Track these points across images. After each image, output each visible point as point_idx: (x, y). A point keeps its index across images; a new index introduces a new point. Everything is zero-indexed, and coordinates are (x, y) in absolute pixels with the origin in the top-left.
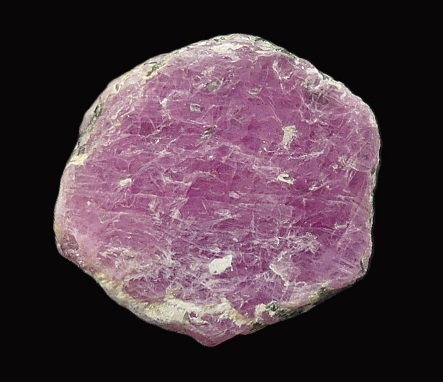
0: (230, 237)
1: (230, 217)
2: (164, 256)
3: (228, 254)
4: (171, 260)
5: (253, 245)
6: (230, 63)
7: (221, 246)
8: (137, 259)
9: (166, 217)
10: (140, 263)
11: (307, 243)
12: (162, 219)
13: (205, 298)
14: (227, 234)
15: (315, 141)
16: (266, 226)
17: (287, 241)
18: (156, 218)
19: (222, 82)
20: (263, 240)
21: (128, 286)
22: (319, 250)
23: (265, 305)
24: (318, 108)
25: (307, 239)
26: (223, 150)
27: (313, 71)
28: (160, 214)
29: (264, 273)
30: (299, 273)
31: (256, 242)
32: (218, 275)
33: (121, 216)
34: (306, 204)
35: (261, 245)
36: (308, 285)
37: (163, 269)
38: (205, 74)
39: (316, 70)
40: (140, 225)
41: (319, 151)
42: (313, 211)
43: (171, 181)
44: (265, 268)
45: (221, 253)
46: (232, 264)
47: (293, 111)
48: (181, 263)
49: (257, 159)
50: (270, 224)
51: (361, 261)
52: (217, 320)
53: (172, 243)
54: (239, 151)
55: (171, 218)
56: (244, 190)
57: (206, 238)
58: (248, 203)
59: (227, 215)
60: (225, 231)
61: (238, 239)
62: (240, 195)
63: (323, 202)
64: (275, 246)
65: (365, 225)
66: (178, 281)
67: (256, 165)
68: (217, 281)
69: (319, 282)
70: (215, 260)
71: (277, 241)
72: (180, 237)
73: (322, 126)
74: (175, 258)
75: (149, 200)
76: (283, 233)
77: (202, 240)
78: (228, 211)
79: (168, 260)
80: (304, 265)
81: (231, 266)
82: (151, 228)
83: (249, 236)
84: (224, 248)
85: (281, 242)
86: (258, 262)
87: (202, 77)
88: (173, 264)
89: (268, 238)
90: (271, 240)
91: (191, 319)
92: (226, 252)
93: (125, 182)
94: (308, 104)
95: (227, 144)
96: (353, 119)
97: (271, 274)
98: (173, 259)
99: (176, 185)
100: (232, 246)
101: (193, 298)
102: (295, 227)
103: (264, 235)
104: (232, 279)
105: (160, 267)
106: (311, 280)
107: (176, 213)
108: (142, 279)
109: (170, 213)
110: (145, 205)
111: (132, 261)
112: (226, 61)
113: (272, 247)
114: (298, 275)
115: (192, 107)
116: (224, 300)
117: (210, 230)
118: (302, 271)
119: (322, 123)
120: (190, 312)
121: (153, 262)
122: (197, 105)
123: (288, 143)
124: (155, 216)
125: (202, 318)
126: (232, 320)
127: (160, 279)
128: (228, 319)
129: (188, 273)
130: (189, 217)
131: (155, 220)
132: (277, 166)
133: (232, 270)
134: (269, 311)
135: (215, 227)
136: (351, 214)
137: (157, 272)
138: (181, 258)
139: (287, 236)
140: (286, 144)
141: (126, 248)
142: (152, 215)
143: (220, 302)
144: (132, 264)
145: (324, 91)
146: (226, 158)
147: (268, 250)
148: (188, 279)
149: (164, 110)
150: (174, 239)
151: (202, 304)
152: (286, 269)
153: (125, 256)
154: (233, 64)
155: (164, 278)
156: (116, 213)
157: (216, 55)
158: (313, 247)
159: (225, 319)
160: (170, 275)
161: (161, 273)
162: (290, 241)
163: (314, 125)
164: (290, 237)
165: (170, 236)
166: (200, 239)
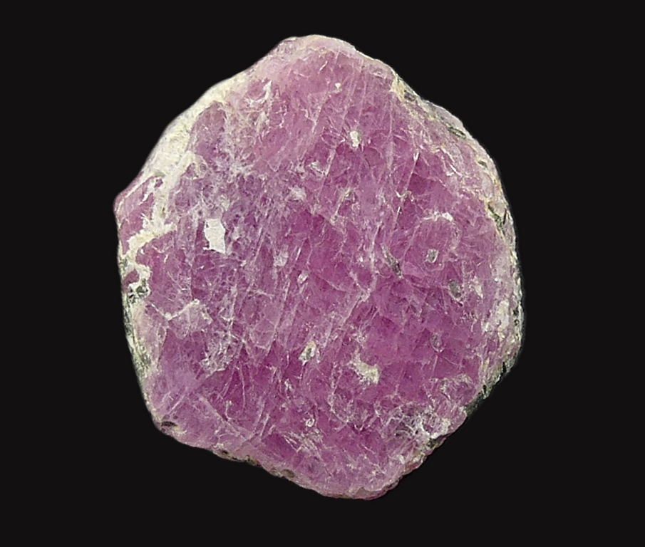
0: (249, 258)
1: (276, 264)
2: (246, 164)
3: (226, 250)
4: (238, 172)
5: (231, 285)
6: (481, 319)
7: (239, 242)
8: (250, 128)
9: (295, 180)
10: (245, 131)
11: (215, 357)
12: (295, 174)
13: (177, 204)
14: (255, 254)
15: (349, 405)
16: (251, 309)
17: (225, 331)
18: (298, 167)
19: (458, 300)
20: (235, 300)
21: (219, 109)
22: (203, 372)
23: (147, 279)
24: (393, 421)
25: (220, 358)
26: (366, 278)
27: (445, 428)
28: (302, 174)
29: (190, 289)
30: (178, 335)
31: (234, 290)
32: (203, 228)
33: (311, 122)
34: (268, 370)
35: (229, 294)
36: (160, 344)
37: (228, 160)
38: (473, 280)
39: (445, 431)
40: (293, 143)
41: (335, 406)
42: (256, 377)
43: (342, 199)
44: (197, 293)
45: (230, 240)
46: (213, 250)
47: (397, 386)
48: (231, 185)
49: (344, 320)
50: (253, 315)
51: (173, 425)
52: (144, 213)
53: (260, 180)
54: (361, 299)
55: (293, 186)
56: (306, 291)
57: (256, 226)
58: (288, 293)
59: (280, 261)
60: (258, 253)
61: (244, 268)
62: (301, 285)
63: (265, 393)
64: (223, 314)
65: (221, 442)
66: (208, 175)
67: (336, 317)
68: (196, 225)
69: (160, 359)
70: (224, 230)
71: (228, 318)
72: (266, 191)
73: (368, 420)
74: (239, 178)
75: (323, 163)
76: (237, 328)
77: (255, 219)
78: (283, 264)
79: (236, 169)
80: (187, 345)
81: (210, 248)
82: (285, 156)
83: (244, 282)
84: (236, 245)
85: (225, 323)
86: (207, 286)
87: (471, 276)
88: (232, 173)
89: (234, 308)
90: (232, 310)
91: (155, 180)
92: (231, 246)
93: (355, 138)
94: (402, 408)
95: (373, 284)
96: (367, 464)
97: (188, 299)
98: (238, 176)
99: (335, 203)
100: (237, 258)
101: (181, 188)
102: (241, 347)
103: (241, 303)
104: (193, 246)
105: (232, 156)
106: (166, 349)
107: (299, 194)
108: (222, 129)
109: (301, 187)
110: (319, 157)
111: (250, 122)
112: (484, 313)
113: (222, 309)
114: (176, 334)
115: (434, 253)
116: (168, 228)
117: (264, 234)
118: (180, 341)
119: (372, 420)
120: (163, 180)
121: (241, 149)
122: (435, 260)
123: (355, 367)
124: (300, 165)
125: (152, 194)
126: (139, 233)
127: (217, 152)
128: (142, 228)
129: (215, 190)
130: (288, 209)
131: (295, 165)
132: (328, 344)
133: (205, 249)
134: (139, 284)
135: (267, 241)
136: (240, 428)
137: (226, 150)
138: (237, 186)
139: (231, 333)
140: (355, 364)
141: (268, 117)
142: (303, 162)
143: (167, 222)
144: (245, 121)
145: (414, 434)
146: (355, 279)
147: (219, 303)
148: (208, 188)
149: (438, 214)
150: (264, 183)
151: (170, 198)
152: (189, 320)
153: (258, 114)
154: (479, 321)
155: (217, 157)
156: (317, 116)
157: (496, 302)
158: (208, 364)
159: (142, 223)
160: (219, 166)
161: (224, 155)
162: (224, 336)
163: (371, 409)
164: (229, 338)
165: (269, 178)
166: (257, 218)
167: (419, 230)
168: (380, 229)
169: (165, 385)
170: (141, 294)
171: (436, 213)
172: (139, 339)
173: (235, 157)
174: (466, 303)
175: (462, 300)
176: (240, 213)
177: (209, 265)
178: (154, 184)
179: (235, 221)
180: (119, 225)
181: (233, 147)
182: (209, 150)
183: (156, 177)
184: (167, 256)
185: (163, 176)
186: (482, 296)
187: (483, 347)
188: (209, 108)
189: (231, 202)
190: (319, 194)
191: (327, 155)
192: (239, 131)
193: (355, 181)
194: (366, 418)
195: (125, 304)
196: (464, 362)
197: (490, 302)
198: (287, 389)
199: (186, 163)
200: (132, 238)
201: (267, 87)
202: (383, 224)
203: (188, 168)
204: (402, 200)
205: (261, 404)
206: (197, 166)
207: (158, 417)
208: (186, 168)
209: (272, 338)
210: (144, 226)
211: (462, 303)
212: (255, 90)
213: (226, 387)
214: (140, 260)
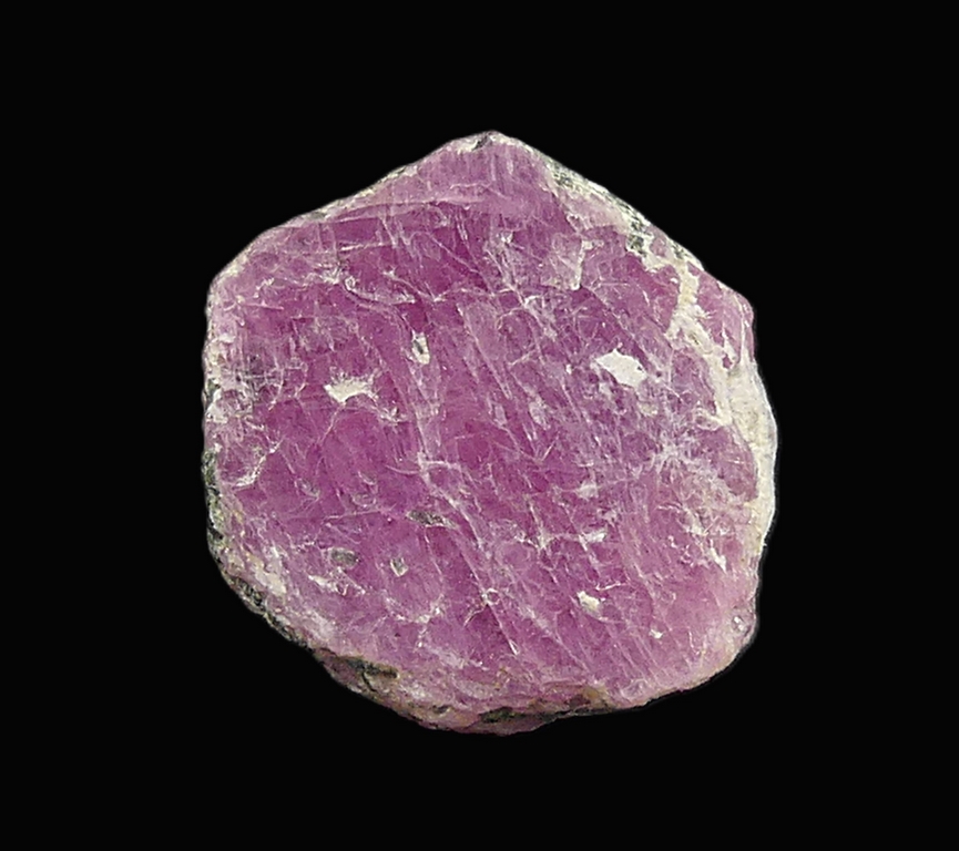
0: (570, 380)
1: (539, 400)
2: (665, 466)
3: (599, 365)
4: (665, 450)
5: (560, 336)
6: (290, 555)
7: (593, 386)
8: (698, 505)
9: (603, 500)
10: (699, 497)
11: (503, 252)
12: (610, 506)
13: (690, 359)
14: (567, 388)
15: (330, 337)
16: (518, 332)
17: (519, 287)
18: (615, 516)
19: (330, 549)
20: (541, 325)
21: (745, 493)
22: (501, 225)
23: (643, 260)
24: (272, 366)
25: (497, 256)
26: (440, 477)
27: (215, 414)
28: (603, 513)
29: (593, 290)
30: (558, 236)
31: (552, 335)
32: (641, 362)
33: (646, 573)
34: (441, 292)
35: (552, 325)
36: (568, 210)
37: (686, 453)
38: (335, 584)
39: (212, 409)
40: (641, 532)
41: (343, 324)
42: (444, 271)
43: (541, 530)
44: (582, 295)
45: (605, 379)
46: (611, 351)
47: (303, 404)
48: (659, 431)
49: (419, 415)
50: (510, 329)
51: (477, 147)
52: (710, 320)
53: (637, 465)
54: (424, 451)
55: (600, 493)
56: (482, 406)
57: (595, 417)
58: (498, 386)
59: (537, 407)
60: (566, 393)
61: (564, 365)
62: (493, 406)
63: (422, 267)
64: (539, 301)
65: (415, 176)
66: (689, 418)
67: (429, 410)
68: (651, 357)
69: (553, 195)
70: (619, 381)
71: (530, 302)
72: (621, 461)
73: (297, 342)
74: (658, 446)
75: (594, 547)
76: (510, 300)
77: (603, 422)
78: (532, 408)
79: (669, 452)
80: (541, 235)
81: (615, 351)
82: (636, 512)
83: (549, 350)
84: (593, 379)
85: (528, 294)
86: (582, 312)
87: (341, 586)
88: (669, 444)
89: (533, 317)
90: (534, 313)
91: (733, 361)
92: (598, 373)
93: (590, 602)
94: (276, 388)
95: (426, 477)
96: (255, 300)
97: (586, 279)
98: (662, 448)
99: (543, 517)
100: (581, 368)
101: (702, 381)
102: (489, 287)
103: (533, 329)
104: (633, 336)
105: (687, 462)
106: (556, 211)
107: (587, 490)
108: (721, 477)
109: (592, 499)
110: (604, 546)
111: (704, 511)
112: (291, 562)
113: (544, 305)
114: (562, 236)
115: (399, 570)
116: (674, 328)
117: (579, 418)
118: (551, 232)
119: (293, 346)
120: (726, 370)
121: (686, 476)
122: (392, 564)
123: (361, 380)
124: (613, 519)
125: (723, 346)
126: (696, 296)
127: (704, 450)
128: (698, 303)
129: (668, 411)
130: (582, 465)
131: (619, 515)
132: (411, 376)
133: (620, 345)
134: (646, 248)
135: (569, 414)
136: (412, 208)
137: (697, 461)
138: (651, 436)
139: (511, 291)
140: (364, 383)
141: (691, 534)
142: (613, 525)
143: (681, 333)
144: (710, 508)
145: (240, 374)
146: (449, 466)
147: (553, 307)
148: (677, 405)
149: (435, 612)
150: (630, 467)
151: (702, 360)
152: (564, 261)
153: (704, 526)
154: (288, 550)
155: (699, 444)
156: (647, 584)
157: (291, 585)
158: (503, 239)
159: (703, 308)
160: (688, 439)
161: (695, 455)
162: (517, 281)
163: (304, 356)
164: (509, 285)
165: (629, 476)
166: (601, 425)
167: (437, 578)
168: (475, 539)
169: (523, 175)
170: (635, 239)
171: (438, 611)
172: (592, 195)
173: (682, 462)
174: (320, 554)
175: (326, 553)
176: (622, 413)
177: (600, 333)
178: (730, 357)
179: (618, 402)
180: (722, 286)
181: (694, 471)
182: (713, 443)
183: (735, 366)
184: (647, 300)
185: (729, 374)
186: (311, 578)
187: (259, 530)
188: (755, 484)
189: (642, 416)
190: (568, 512)
191: (599, 557)
192: (704, 492)
193: (545, 559)
194: (303, 344)
195: (639, 215)
196: (262, 496)
197: (297, 579)
198: (405, 291)
199: (722, 408)
200: (697, 284)
201: (721, 561)
202: (477, 546)
203: (715, 407)
204: (483, 589)
205: (414, 252)
206: (708, 415)
207: (499, 139)
208: (716, 403)
209: (468, 325)
210: (698, 307)
211: (323, 551)
212: (730, 547)
213: (464, 235)
214: (670, 270)
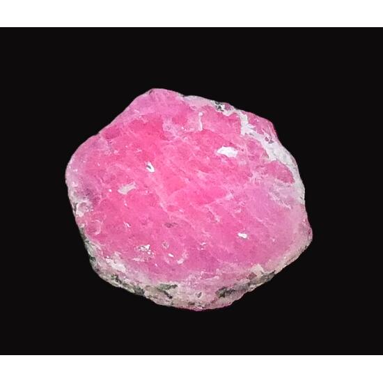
0: (210, 162)
1: (200, 172)
2: (256, 180)
3: (218, 153)
4: (254, 175)
5: (201, 148)
6: (122, 254)
7: (219, 161)
8: (273, 190)
9: (236, 199)
10: (273, 187)
11: (170, 126)
12: (239, 200)
13: (252, 142)
15: (114, 173)
17: (180, 136)
18: (242, 203)
20: (192, 146)
21: (289, 181)
22: (166, 118)
23: (223, 113)
24: (96, 190)
25: (168, 128)
27: (79, 213)
28: (238, 203)
29: (208, 129)
30: (189, 114)
31: (198, 148)
32: (234, 148)
33: (262, 219)
35: (196, 145)
36: (189, 104)
37: (262, 174)
38: (143, 259)
43: (216, 216)
44: (204, 131)
45: (223, 157)
46: (221, 147)
47: (111, 199)
48: (249, 169)
49: (157, 190)
51: (149, 95)
52: (256, 128)
53: (245, 183)
54: (162, 202)
55: (234, 196)
57: (223, 171)
60: (209, 166)
62: (184, 179)
64: (189, 138)
66: (259, 162)
67: (160, 187)
68: (238, 145)
69: (182, 101)
70: (229, 157)
71: (186, 139)
72: (238, 183)
74: (251, 174)
75: (237, 215)
78: (198, 175)
83: (198, 154)
85: (184, 137)
86: (205, 137)
88: (254, 172)
90: (188, 143)
92: (219, 156)
93: (243, 235)
94: (99, 197)
95: (166, 211)
96: (82, 169)
97: (204, 126)
99: (215, 212)
100: (212, 156)
101: (259, 148)
102: (169, 139)
107: (229, 197)
108: (278, 178)
109: (232, 199)
110: (242, 214)
111: (276, 191)
115: (166, 246)
116: (243, 133)
118: (186, 114)
119: (101, 181)
120: (267, 142)
123: (131, 185)
125: (263, 134)
126: (247, 121)
128: (249, 123)
129: (250, 161)
130: (224, 189)
132: (149, 177)
133: (224, 144)
134: (223, 109)
135: (213, 173)
136: (131, 121)
137: (267, 175)
138: (247, 171)
139: (178, 138)
141: (274, 201)
142: (243, 206)
143: (246, 134)
145: (84, 196)
146: (173, 204)
147: (195, 139)
148: (253, 158)
150: (242, 184)
151: (257, 141)
153: (278, 197)
155: (266, 169)
156: (263, 223)
157: (126, 265)
159: (252, 124)
160: (262, 168)
161: (265, 173)
164: (176, 136)
170: (218, 107)
171: (186, 257)
173: (261, 177)
178: (268, 137)
179: (230, 164)
183: (271, 140)
186: (133, 259)
187: (108, 249)
188: (292, 177)
189: (241, 166)
190: (224, 207)
191: (241, 219)
193: (221, 226)
196: (106, 236)
197: (128, 261)
199: (271, 156)
200: (247, 117)
201: (289, 207)
202: (193, 229)
203: (268, 155)
204: (201, 244)
206: (266, 159)
209: (165, 154)
211: (135, 248)
214: (234, 114)
